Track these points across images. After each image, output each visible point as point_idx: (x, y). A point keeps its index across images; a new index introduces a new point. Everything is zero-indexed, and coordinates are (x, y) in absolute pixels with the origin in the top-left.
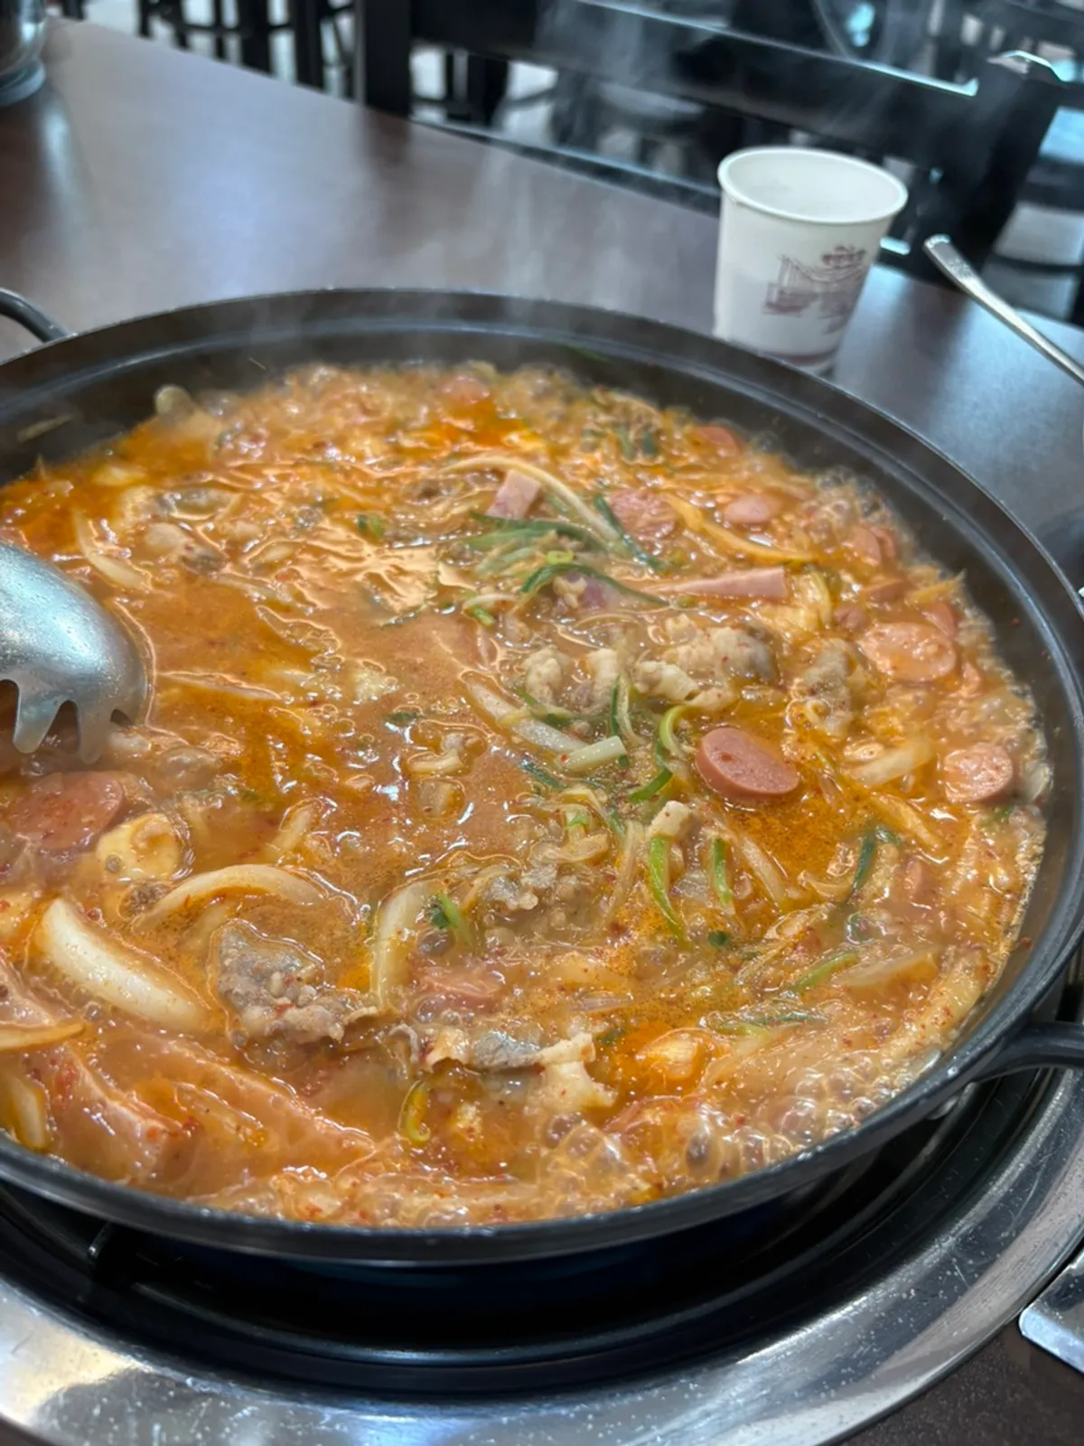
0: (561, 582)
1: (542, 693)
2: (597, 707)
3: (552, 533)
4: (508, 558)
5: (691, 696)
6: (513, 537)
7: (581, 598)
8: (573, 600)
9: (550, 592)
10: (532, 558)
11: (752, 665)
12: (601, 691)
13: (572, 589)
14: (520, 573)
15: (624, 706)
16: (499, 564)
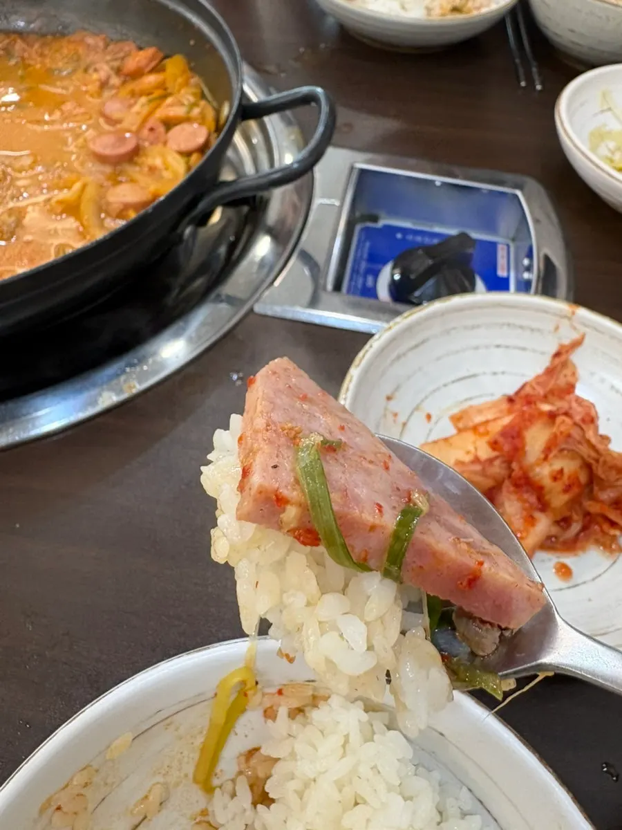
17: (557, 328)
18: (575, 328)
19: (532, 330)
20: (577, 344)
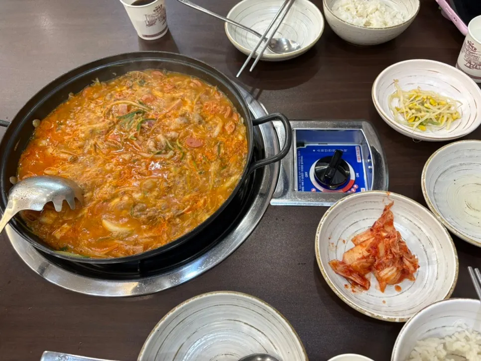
0: (143, 125)
1: (153, 149)
2: (165, 147)
3: (135, 115)
4: (130, 124)
5: (179, 136)
6: (128, 119)
7: (148, 126)
8: (147, 127)
9: (142, 128)
10: (135, 122)
11: (185, 123)
12: (163, 143)
13: (146, 125)
14: (134, 126)
15: (169, 145)
16: (129, 127)
17: (383, 200)
18: (390, 200)
19: (375, 202)
20: (391, 205)
